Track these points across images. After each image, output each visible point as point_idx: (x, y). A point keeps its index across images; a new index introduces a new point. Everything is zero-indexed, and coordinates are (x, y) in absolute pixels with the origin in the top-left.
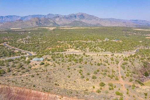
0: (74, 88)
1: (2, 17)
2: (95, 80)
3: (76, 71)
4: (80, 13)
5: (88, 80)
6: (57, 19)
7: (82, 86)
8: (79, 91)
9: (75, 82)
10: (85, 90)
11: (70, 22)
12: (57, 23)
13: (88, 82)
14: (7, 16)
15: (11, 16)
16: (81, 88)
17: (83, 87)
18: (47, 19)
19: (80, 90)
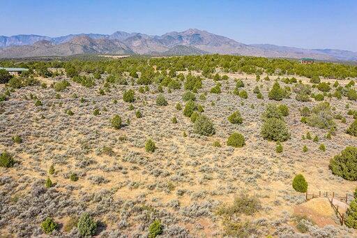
0: (135, 186)
1: (5, 38)
2: (284, 144)
3: (170, 108)
4: (191, 30)
5: (238, 142)
6: (136, 43)
7: (200, 176)
8: (178, 215)
9: (152, 148)
10: (230, 201)
11: (167, 50)
12: (134, 51)
13: (238, 152)
14: (16, 37)
15: (26, 36)
16: (198, 189)
17: (214, 185)
18: (111, 42)
19: (187, 201)
